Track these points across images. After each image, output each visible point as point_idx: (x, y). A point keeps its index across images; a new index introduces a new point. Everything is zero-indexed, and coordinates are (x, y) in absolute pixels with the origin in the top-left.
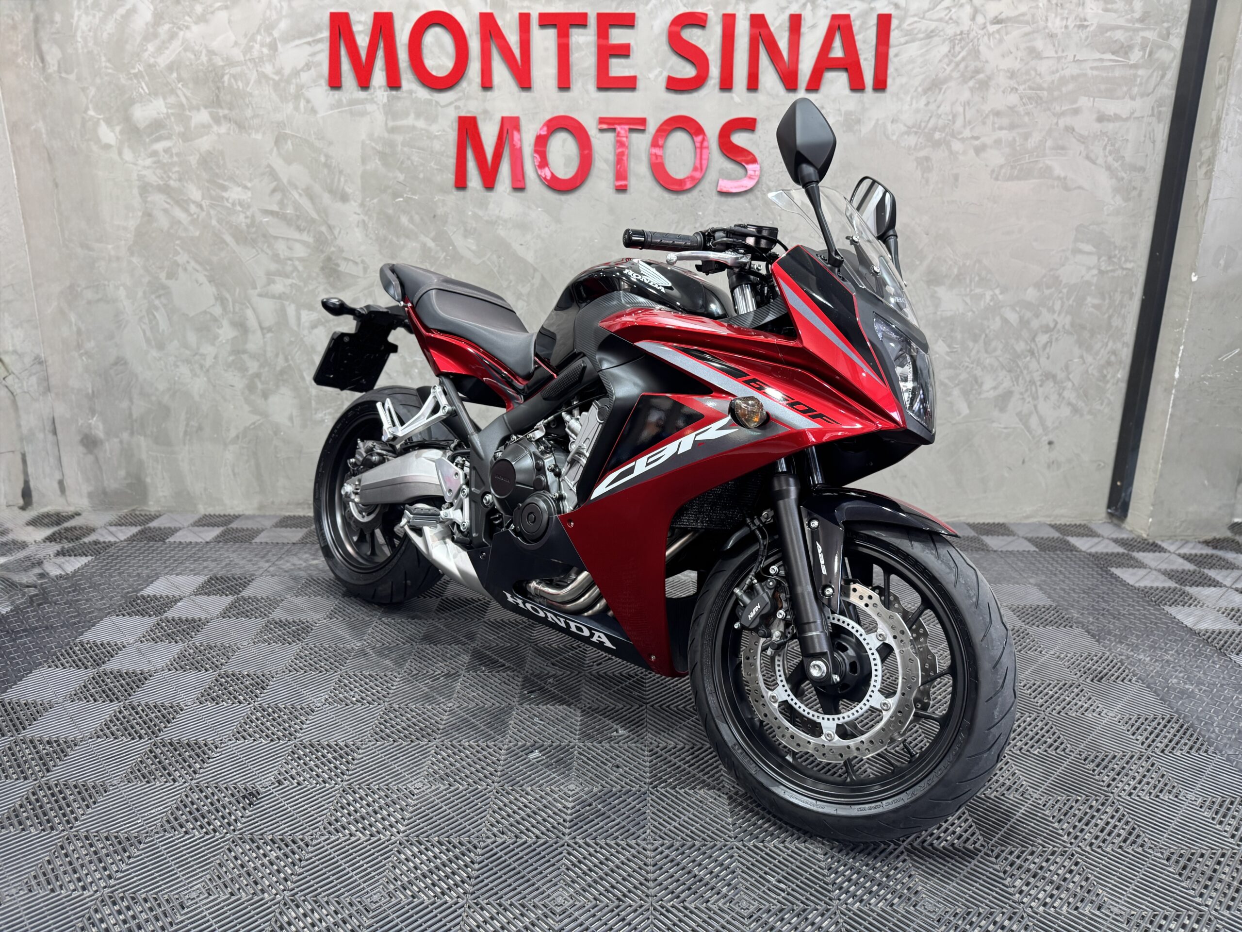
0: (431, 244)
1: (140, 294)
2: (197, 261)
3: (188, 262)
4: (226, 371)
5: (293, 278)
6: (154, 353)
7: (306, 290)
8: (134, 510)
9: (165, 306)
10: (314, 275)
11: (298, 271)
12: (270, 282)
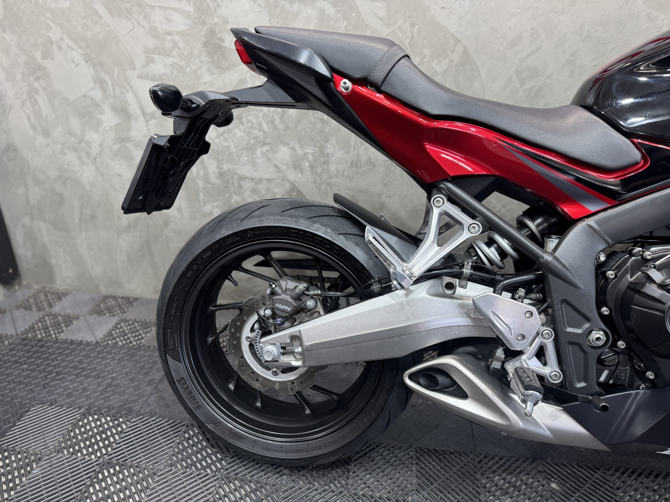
0: (330, 10)
1: (19, 77)
2: (70, 37)
3: (62, 39)
4: (112, 159)
5: (174, 57)
6: (40, 140)
7: (188, 70)
8: (44, 288)
9: (44, 89)
10: (196, 52)
11: (179, 48)
12: (150, 61)
